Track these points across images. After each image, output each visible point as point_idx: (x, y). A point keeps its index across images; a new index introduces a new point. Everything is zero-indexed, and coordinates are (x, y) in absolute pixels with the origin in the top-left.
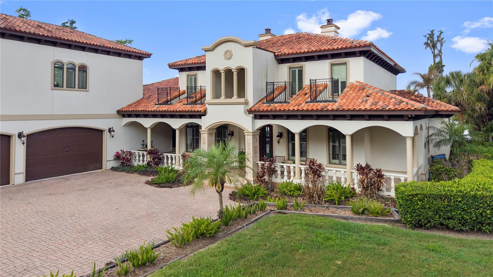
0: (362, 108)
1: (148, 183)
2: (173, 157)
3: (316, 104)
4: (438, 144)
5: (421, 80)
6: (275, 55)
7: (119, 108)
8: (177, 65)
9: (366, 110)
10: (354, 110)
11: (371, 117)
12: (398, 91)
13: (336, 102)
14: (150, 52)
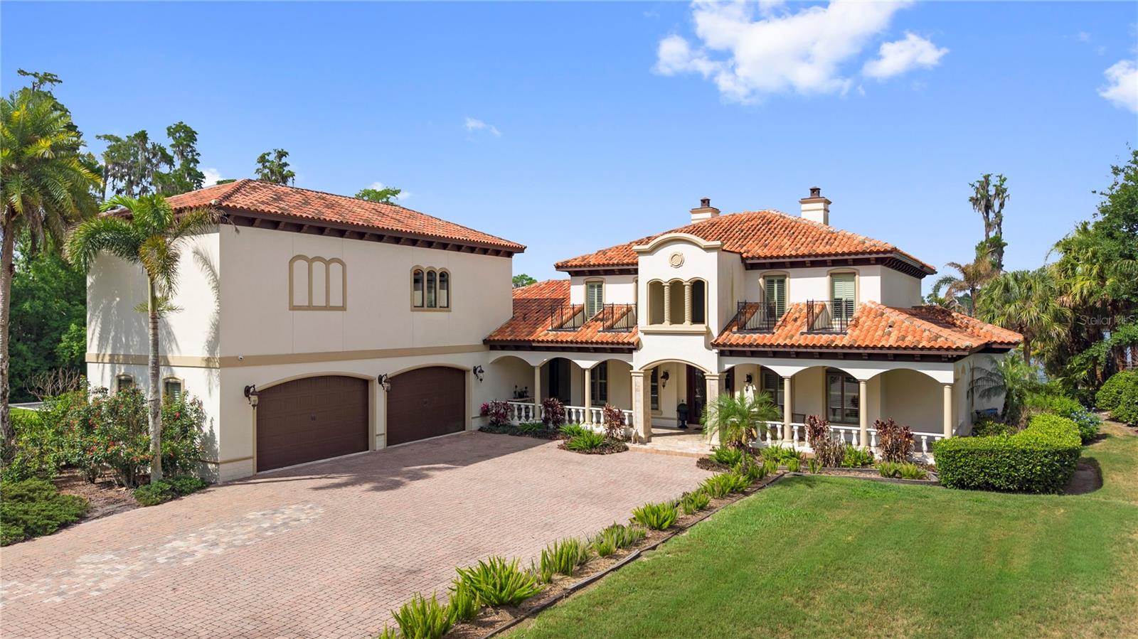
0: (883, 343)
1: (561, 447)
2: (581, 411)
3: (816, 336)
4: (987, 393)
5: (959, 276)
6: (742, 257)
7: (485, 335)
8: (571, 266)
9: (890, 348)
10: (874, 347)
11: (897, 358)
12: (926, 309)
13: (846, 334)
14: (523, 244)
